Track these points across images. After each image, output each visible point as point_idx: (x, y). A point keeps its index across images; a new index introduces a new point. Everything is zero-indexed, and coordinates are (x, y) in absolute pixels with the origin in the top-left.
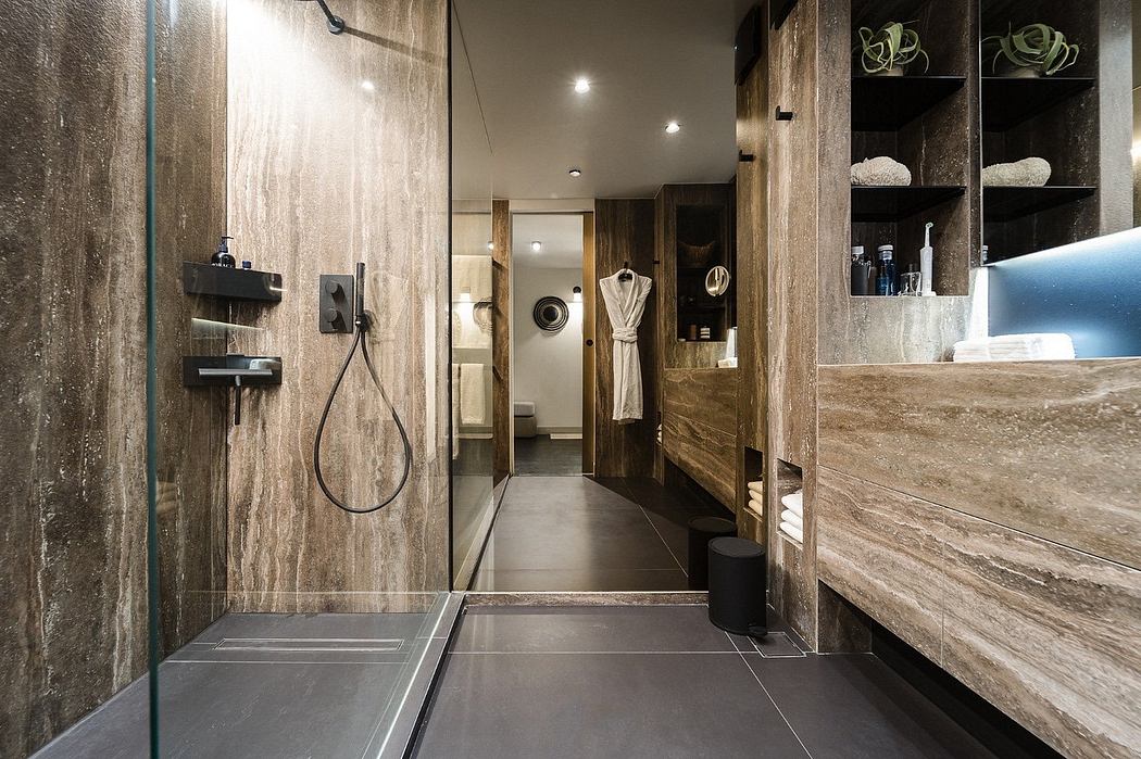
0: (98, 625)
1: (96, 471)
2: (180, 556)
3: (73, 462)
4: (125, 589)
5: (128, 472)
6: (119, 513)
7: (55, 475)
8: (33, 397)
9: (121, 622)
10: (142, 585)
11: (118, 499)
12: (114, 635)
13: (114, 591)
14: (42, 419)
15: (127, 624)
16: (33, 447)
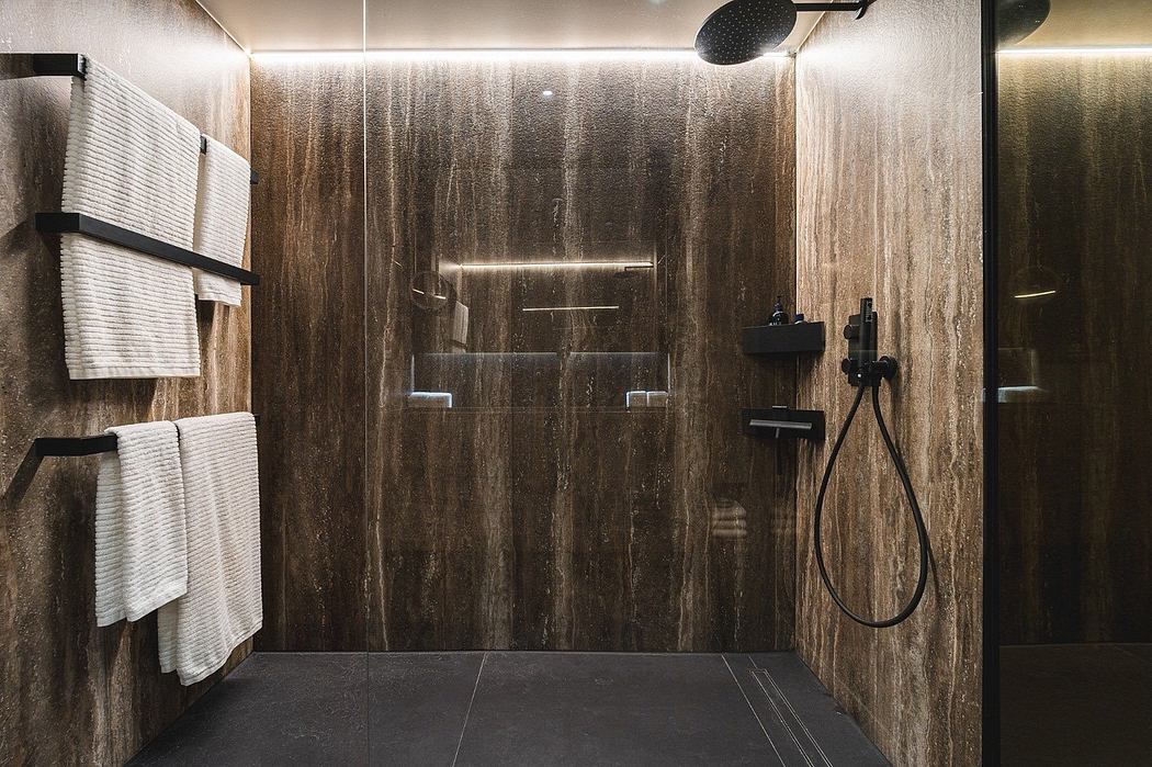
0: (667, 596)
1: (666, 490)
2: (739, 575)
3: (650, 481)
4: (688, 581)
5: (691, 496)
6: (683, 524)
7: (639, 487)
8: (626, 438)
9: (685, 603)
10: (702, 584)
11: (682, 513)
12: (679, 609)
13: (679, 577)
14: (632, 452)
15: (690, 606)
16: (626, 468)
